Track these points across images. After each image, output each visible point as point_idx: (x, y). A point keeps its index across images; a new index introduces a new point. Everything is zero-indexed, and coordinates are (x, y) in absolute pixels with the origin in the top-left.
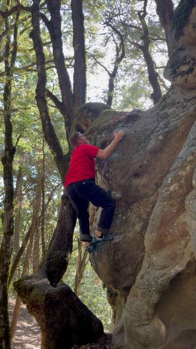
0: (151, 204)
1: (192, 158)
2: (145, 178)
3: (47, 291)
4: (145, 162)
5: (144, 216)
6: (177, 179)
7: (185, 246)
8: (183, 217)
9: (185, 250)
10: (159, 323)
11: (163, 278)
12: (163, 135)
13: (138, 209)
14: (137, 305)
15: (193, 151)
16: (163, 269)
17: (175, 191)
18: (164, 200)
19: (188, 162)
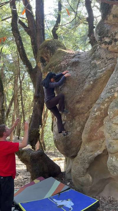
0: (85, 117)
1: (108, 100)
2: (82, 104)
3: (31, 154)
4: (83, 96)
5: (82, 123)
6: (99, 109)
7: (103, 143)
8: (102, 129)
9: (103, 144)
10: (89, 176)
11: (91, 157)
12: (93, 82)
13: (78, 119)
14: (78, 167)
15: (109, 96)
16: (91, 152)
17: (98, 115)
18: (92, 119)
19: (106, 102)
